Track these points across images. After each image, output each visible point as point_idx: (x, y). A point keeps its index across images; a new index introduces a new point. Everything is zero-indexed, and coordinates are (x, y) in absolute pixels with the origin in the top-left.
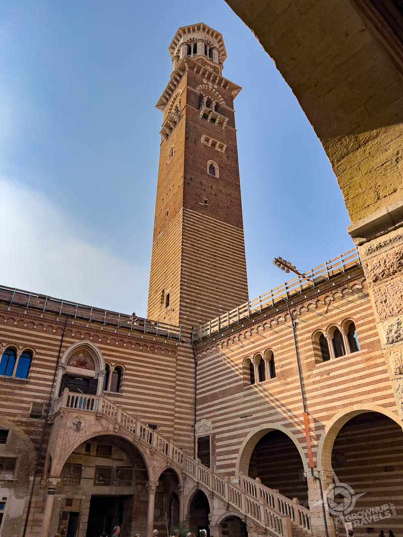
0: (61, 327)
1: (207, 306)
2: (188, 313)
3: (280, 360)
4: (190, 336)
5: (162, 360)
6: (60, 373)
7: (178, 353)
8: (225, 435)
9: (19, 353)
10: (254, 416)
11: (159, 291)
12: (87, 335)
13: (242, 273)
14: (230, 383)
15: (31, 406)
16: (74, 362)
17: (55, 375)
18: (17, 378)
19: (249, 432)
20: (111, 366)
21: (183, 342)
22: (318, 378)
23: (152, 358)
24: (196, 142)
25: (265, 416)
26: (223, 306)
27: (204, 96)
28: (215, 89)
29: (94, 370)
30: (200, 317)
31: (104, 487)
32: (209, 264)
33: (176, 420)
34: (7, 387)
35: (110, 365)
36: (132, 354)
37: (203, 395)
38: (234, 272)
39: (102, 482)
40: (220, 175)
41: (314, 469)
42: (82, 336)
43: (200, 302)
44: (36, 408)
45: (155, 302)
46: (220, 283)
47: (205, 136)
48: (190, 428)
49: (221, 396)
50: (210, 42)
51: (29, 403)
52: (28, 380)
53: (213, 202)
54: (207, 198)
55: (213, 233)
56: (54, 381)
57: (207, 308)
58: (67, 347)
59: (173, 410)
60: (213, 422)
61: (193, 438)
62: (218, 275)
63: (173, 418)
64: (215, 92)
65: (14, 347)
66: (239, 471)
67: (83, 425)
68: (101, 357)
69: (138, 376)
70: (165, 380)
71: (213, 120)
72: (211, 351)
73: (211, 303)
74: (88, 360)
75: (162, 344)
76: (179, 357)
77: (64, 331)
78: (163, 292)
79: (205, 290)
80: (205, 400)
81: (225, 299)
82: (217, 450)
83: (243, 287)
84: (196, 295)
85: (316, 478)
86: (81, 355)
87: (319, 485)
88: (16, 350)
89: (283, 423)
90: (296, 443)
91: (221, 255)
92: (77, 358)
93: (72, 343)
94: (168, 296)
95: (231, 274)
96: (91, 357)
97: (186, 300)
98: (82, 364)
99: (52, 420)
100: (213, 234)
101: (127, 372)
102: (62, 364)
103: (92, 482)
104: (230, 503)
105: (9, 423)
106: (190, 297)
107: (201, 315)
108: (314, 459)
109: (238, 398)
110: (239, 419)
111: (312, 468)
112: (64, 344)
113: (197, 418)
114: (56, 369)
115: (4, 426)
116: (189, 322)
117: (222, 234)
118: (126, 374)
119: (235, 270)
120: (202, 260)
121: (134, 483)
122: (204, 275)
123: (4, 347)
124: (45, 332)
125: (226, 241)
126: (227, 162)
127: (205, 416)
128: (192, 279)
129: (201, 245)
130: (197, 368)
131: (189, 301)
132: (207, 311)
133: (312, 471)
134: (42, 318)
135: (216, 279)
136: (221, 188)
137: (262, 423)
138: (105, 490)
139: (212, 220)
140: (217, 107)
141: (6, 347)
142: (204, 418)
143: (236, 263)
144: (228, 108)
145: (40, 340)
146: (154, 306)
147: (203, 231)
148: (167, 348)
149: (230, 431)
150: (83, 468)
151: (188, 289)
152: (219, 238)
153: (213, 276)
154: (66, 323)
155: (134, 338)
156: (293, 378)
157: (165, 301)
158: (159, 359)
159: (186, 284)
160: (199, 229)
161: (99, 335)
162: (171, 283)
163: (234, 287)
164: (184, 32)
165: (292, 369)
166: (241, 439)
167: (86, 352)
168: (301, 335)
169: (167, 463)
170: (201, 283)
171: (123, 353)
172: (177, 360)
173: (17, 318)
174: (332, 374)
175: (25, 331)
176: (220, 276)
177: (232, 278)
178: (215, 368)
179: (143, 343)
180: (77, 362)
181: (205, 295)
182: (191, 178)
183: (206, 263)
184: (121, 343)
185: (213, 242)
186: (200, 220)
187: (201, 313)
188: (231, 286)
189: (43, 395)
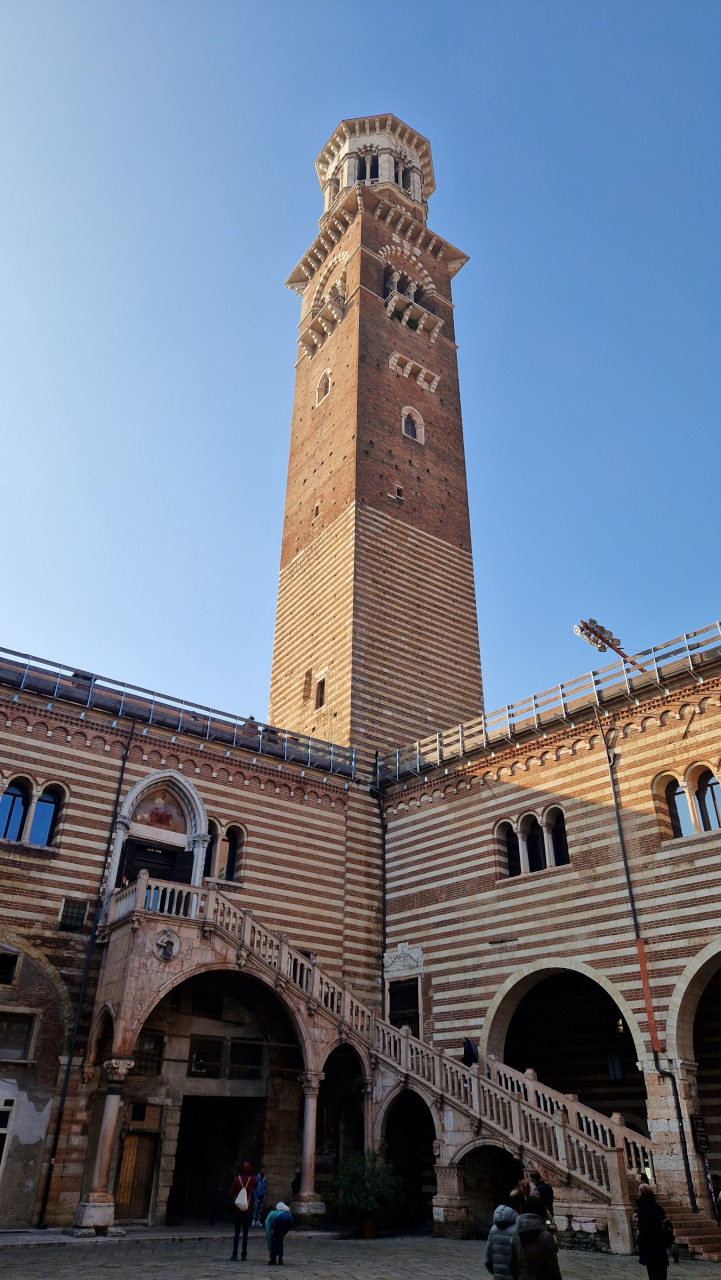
0: (121, 739)
1: (404, 709)
2: (367, 722)
3: (580, 829)
4: (371, 769)
5: (319, 818)
6: (120, 837)
7: (350, 803)
8: (453, 978)
9: (37, 792)
10: (522, 940)
11: (298, 673)
12: (173, 760)
13: (470, 643)
14: (464, 872)
15: (61, 906)
16: (146, 816)
17: (110, 841)
18: (32, 846)
19: (511, 974)
20: (219, 826)
21: (359, 782)
22: (666, 870)
23: (299, 813)
24: (380, 366)
25: (545, 943)
26: (435, 712)
27: (394, 271)
28: (416, 257)
29: (185, 833)
30: (391, 731)
31: (208, 1080)
32: (407, 622)
33: (348, 944)
34: (14, 864)
35: (217, 823)
36: (259, 803)
37: (402, 893)
38: (455, 641)
39: (204, 1071)
40: (428, 438)
41: (661, 1055)
42: (163, 762)
43: (390, 701)
44: (70, 910)
45: (287, 695)
46: (428, 663)
47: (398, 355)
48: (372, 960)
49: (444, 896)
50: (405, 157)
51: (57, 898)
52: (56, 850)
53: (413, 493)
54: (403, 483)
55: (415, 558)
56: (107, 853)
57: (403, 713)
58: (133, 783)
59: (340, 922)
60: (426, 951)
61: (380, 980)
62: (424, 646)
63: (340, 938)
64: (415, 264)
65: (27, 779)
66: (488, 1053)
67: (175, 949)
68: (200, 807)
69: (271, 848)
70: (324, 860)
71: (413, 324)
72: (418, 803)
73: (412, 704)
74: (174, 812)
75: (319, 784)
76: (350, 813)
77: (127, 749)
78: (309, 674)
79: (399, 675)
80: (405, 903)
81: (438, 697)
82: (436, 1010)
83: (473, 672)
84: (383, 685)
85: (664, 1075)
86: (159, 801)
87: (671, 1087)
88: (31, 785)
89: (589, 957)
90: (619, 1000)
91: (430, 604)
92: (150, 807)
93: (143, 775)
94: (322, 684)
95: (449, 645)
96: (179, 807)
97: (364, 695)
98: (160, 820)
99: (104, 938)
100: (413, 560)
101: (251, 839)
102: (125, 818)
103: (184, 1067)
104: (484, 1119)
105: (19, 939)
106: (372, 690)
107: (394, 728)
108: (660, 1035)
109: (483, 903)
110: (487, 946)
111: (656, 1054)
112: (126, 776)
113: (389, 941)
114: (112, 828)
115: (7, 946)
116: (369, 742)
117: (432, 562)
118: (250, 844)
119: (456, 637)
120: (393, 613)
121: (265, 1073)
122: (398, 644)
123: (7, 778)
124: (90, 749)
125: (439, 575)
126: (439, 412)
127: (408, 937)
128: (374, 651)
129: (392, 581)
130: (388, 837)
131: (368, 697)
132: (405, 719)
133: (656, 1060)
134: (82, 721)
135: (421, 653)
136: (429, 465)
137: (538, 957)
138: (209, 1087)
139: (412, 531)
140: (419, 295)
141: (10, 780)
142: (405, 941)
143: (458, 622)
144: (442, 299)
145: (79, 765)
146: (285, 703)
147: (394, 552)
148: (329, 793)
149: (465, 970)
150: (166, 1039)
151: (367, 672)
152: (426, 569)
153: (416, 647)
154: (132, 733)
155: (263, 770)
156: (610, 868)
157: (313, 694)
158: (312, 816)
159: (362, 661)
160: (387, 548)
161: (196, 759)
162: (329, 657)
163: (455, 673)
164: (352, 131)
165: (606, 848)
166: (491, 988)
167: (167, 794)
168: (627, 779)
169: (341, 1033)
170: (393, 661)
171: (242, 798)
172: (348, 818)
173: (33, 719)
174: (699, 863)
175: (49, 746)
176: (429, 648)
177: (452, 653)
178: (429, 839)
179: (283, 781)
180: (151, 816)
181: (399, 687)
182: (371, 442)
183: (400, 620)
184: (239, 778)
185: (414, 577)
186: (389, 530)
187: (392, 723)
188: (449, 671)
189: (86, 883)
